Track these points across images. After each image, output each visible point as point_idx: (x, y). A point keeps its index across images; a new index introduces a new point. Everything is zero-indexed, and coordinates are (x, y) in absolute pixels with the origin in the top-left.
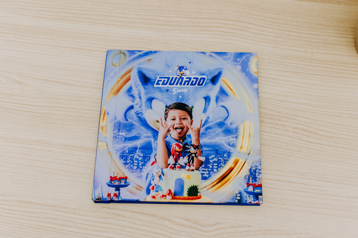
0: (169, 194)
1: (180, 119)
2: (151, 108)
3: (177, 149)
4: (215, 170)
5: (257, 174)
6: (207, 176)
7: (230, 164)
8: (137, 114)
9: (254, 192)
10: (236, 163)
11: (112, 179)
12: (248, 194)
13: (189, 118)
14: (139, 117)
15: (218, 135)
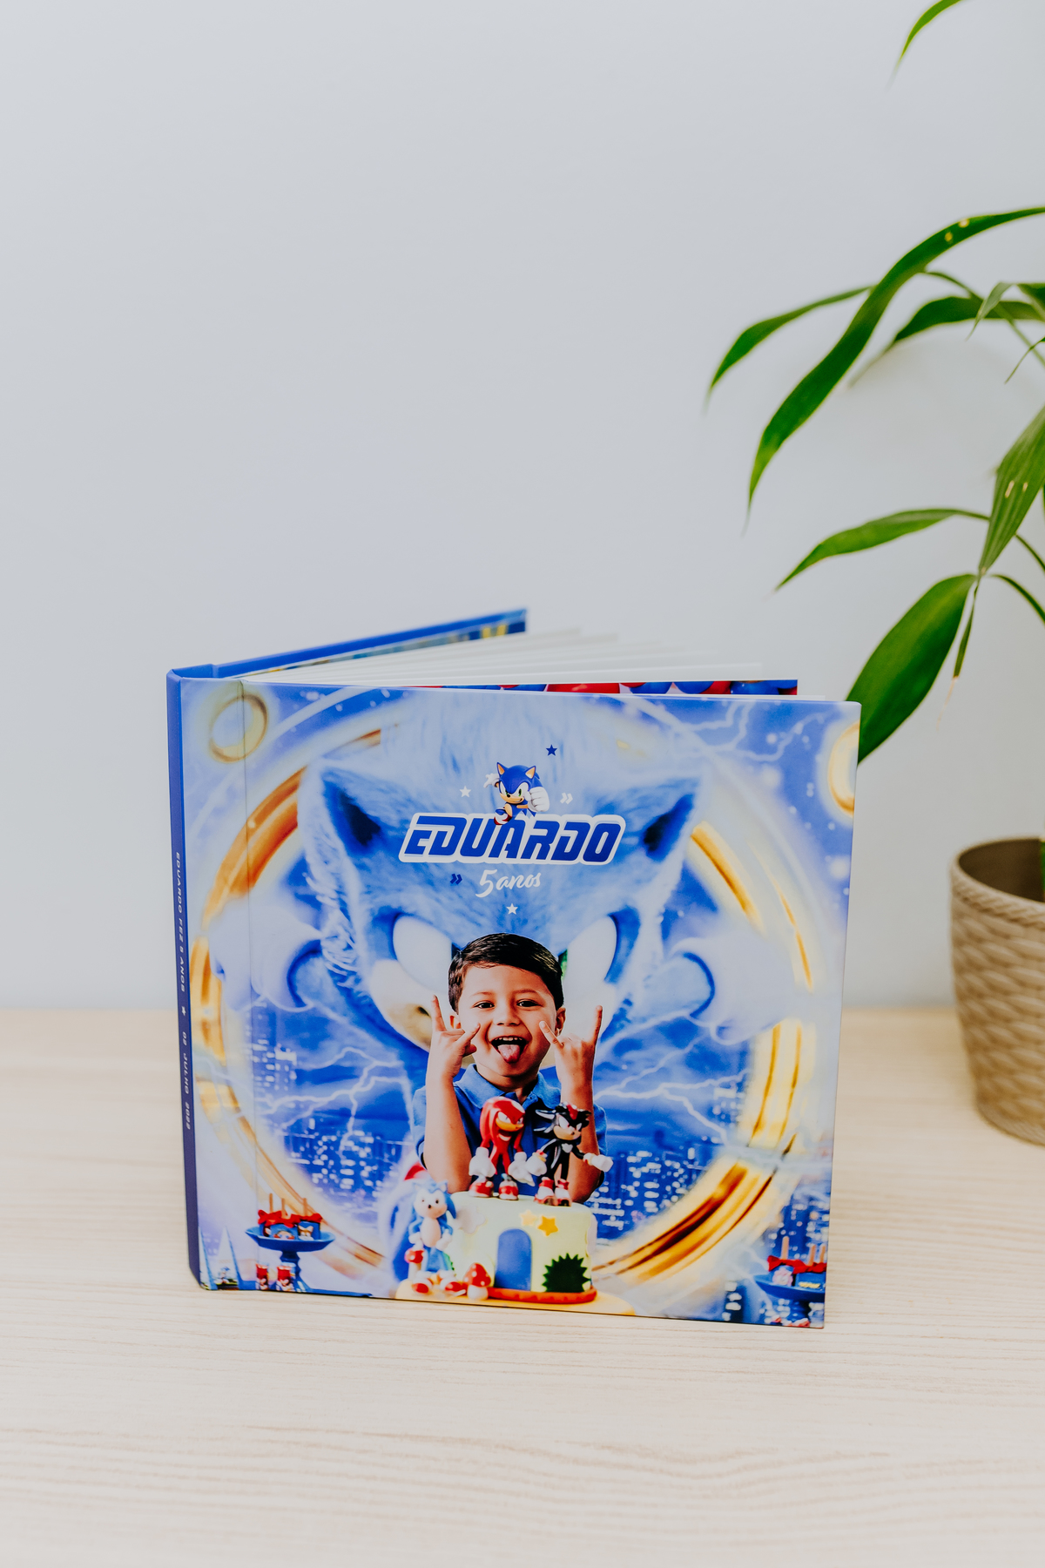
0: (476, 1282)
1: (514, 1004)
2: (393, 954)
3: (504, 1121)
4: (650, 1206)
5: (811, 1227)
6: (620, 1225)
7: (708, 1186)
8: (338, 977)
9: (796, 1288)
10: (733, 1183)
11: (266, 1220)
12: (771, 1296)
13: (549, 1000)
14: (347, 992)
15: (665, 1073)
